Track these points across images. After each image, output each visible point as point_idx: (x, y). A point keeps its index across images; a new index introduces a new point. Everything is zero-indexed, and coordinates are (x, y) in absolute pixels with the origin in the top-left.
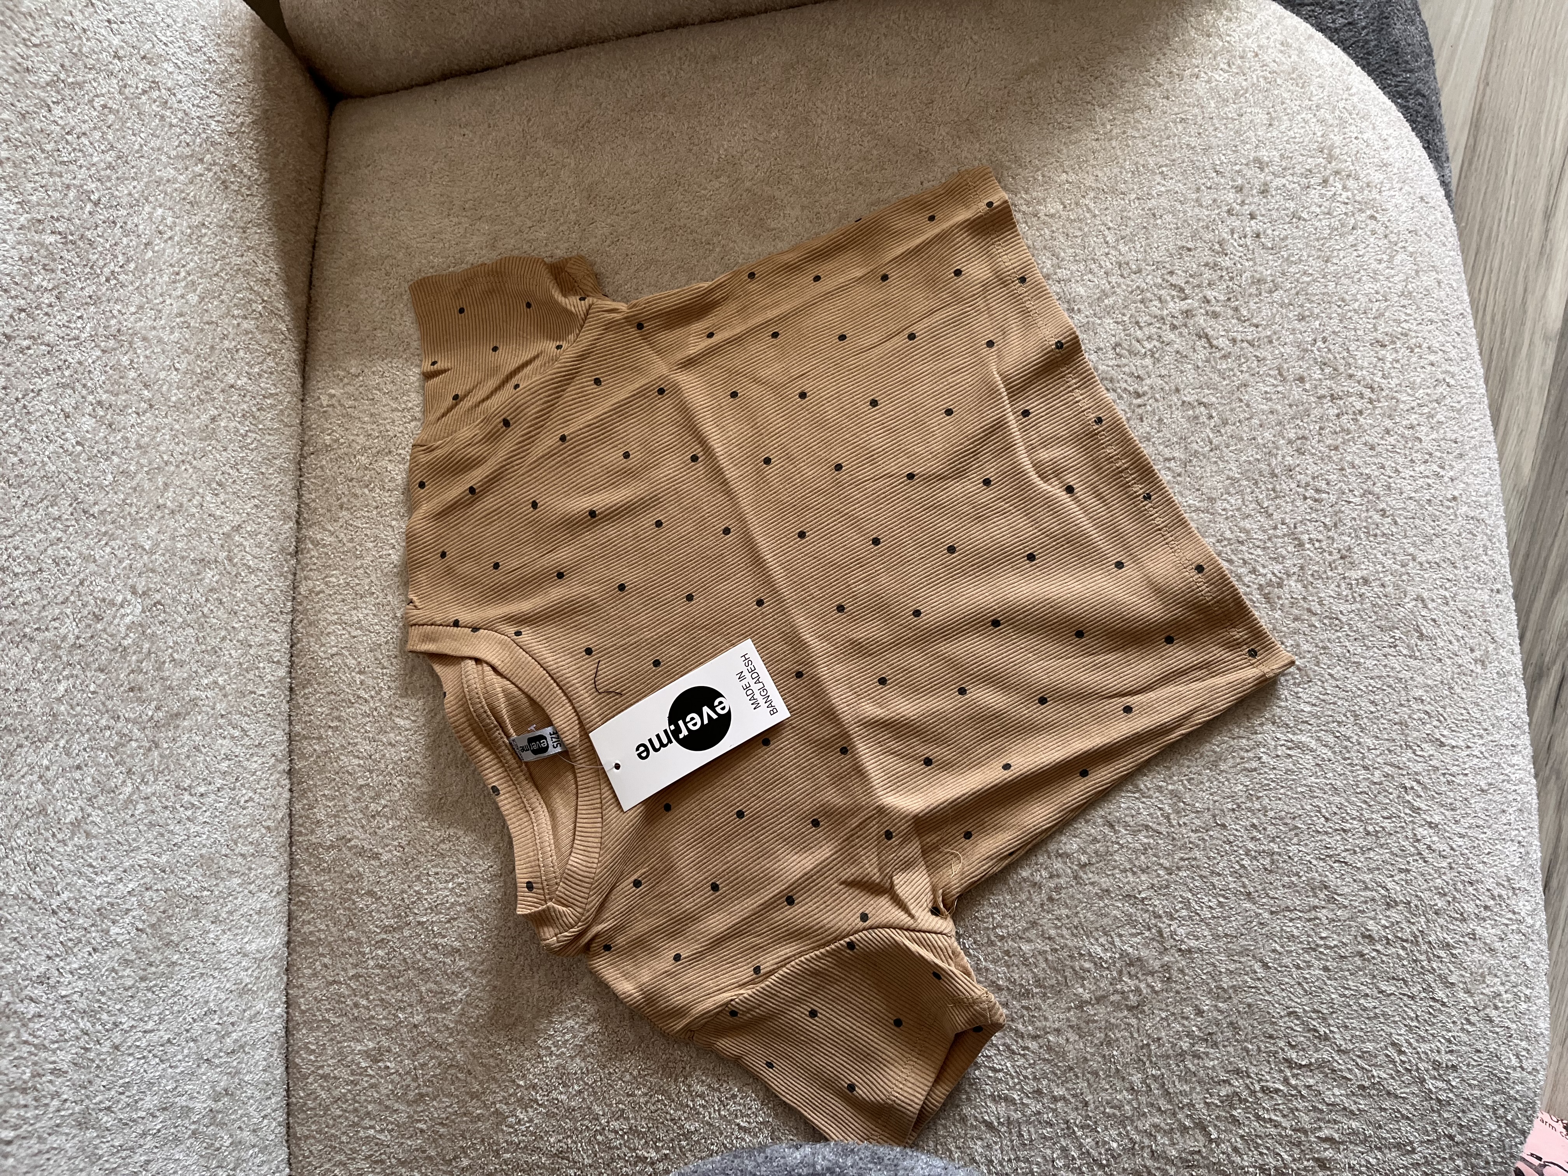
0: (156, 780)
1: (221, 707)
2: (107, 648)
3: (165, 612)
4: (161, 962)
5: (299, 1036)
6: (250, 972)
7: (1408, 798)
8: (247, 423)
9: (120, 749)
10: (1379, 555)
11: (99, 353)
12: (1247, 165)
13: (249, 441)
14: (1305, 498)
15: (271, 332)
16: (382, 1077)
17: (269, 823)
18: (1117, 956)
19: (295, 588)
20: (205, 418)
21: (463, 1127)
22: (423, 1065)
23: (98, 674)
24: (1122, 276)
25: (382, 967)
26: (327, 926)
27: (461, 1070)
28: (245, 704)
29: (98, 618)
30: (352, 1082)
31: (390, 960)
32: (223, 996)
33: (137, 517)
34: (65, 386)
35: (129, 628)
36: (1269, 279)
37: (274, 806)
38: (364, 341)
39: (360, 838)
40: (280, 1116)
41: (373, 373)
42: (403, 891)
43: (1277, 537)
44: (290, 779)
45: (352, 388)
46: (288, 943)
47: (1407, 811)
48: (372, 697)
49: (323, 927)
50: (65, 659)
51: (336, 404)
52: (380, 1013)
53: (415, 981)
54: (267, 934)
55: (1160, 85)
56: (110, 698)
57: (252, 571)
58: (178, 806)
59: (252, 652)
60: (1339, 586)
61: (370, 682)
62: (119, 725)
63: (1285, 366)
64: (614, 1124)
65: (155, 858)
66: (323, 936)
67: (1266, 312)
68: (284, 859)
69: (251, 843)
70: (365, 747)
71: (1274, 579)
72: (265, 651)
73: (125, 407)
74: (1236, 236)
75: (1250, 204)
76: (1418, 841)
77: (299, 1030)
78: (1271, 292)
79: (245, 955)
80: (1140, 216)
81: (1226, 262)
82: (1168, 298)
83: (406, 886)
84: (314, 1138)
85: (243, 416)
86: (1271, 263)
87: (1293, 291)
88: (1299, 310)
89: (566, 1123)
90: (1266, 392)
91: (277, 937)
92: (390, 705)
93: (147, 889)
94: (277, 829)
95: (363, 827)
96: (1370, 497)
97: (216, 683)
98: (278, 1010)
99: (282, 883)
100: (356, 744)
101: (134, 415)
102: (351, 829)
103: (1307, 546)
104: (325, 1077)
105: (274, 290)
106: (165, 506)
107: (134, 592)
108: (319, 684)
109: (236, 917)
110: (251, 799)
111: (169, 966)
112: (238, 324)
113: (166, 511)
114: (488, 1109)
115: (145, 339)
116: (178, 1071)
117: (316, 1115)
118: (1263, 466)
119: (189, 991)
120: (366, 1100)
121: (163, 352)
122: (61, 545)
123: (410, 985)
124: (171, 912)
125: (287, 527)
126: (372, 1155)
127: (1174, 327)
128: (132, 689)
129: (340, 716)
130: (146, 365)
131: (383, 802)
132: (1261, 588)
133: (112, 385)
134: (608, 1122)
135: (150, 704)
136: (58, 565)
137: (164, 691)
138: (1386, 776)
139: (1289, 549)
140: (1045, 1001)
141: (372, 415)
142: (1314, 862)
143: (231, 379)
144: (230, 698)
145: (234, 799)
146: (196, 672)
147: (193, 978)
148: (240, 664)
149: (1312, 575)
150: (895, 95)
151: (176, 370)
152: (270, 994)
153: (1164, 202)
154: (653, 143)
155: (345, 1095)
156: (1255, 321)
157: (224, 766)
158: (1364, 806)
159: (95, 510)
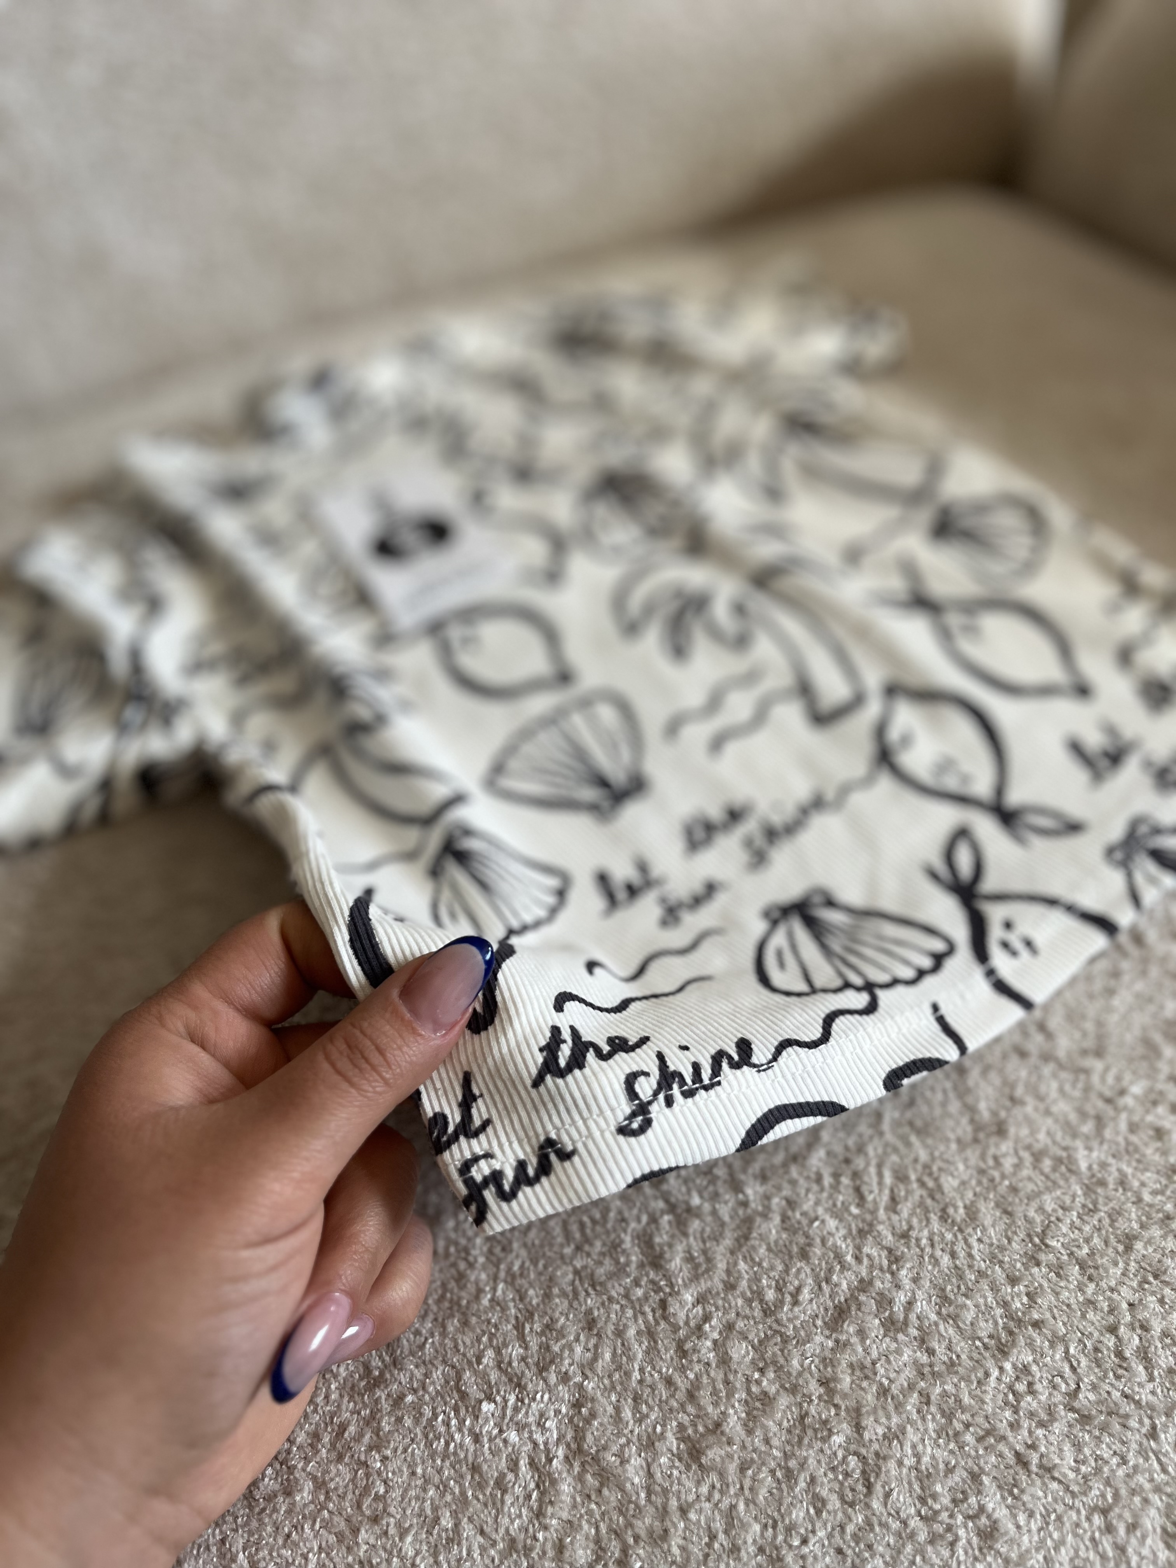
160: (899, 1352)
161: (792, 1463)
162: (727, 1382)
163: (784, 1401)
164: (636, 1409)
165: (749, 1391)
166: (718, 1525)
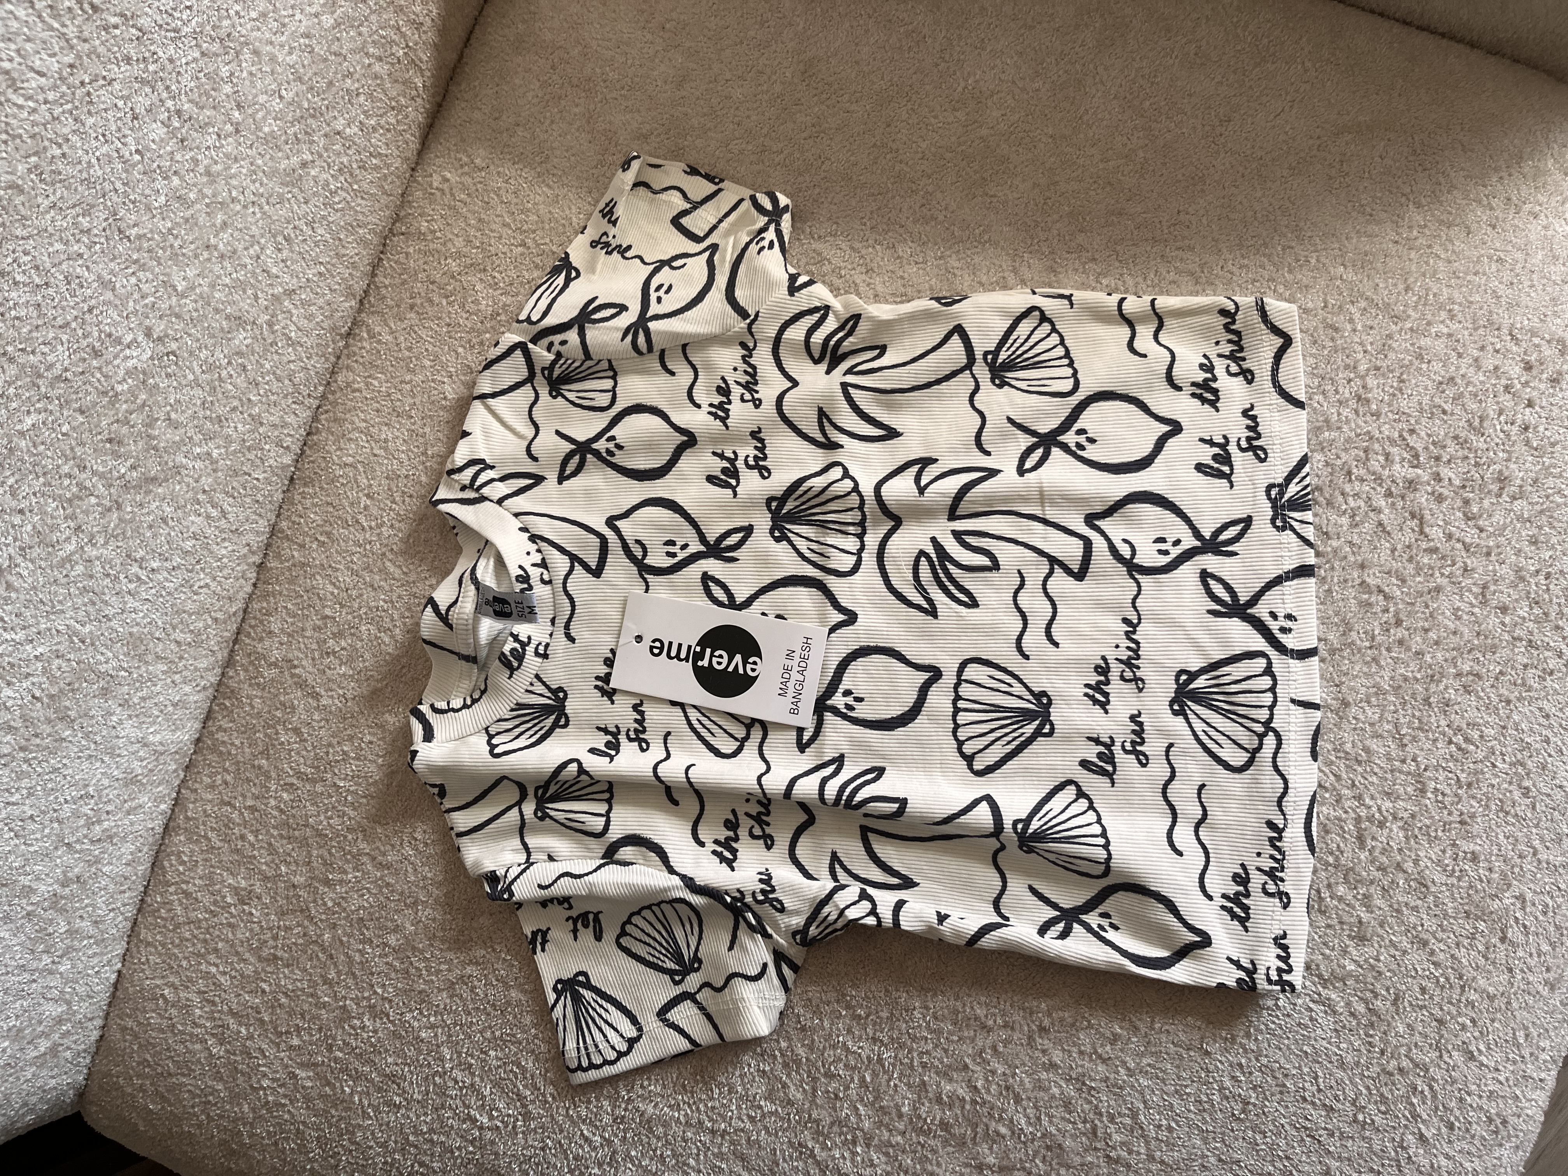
0: (106, 543)
1: (206, 482)
2: (96, 388)
3: (176, 364)
4: (49, 735)
5: (176, 840)
6: (144, 763)
7: (1415, 1101)
8: (342, 179)
9: (76, 502)
10: (1501, 836)
11: (197, 54)
12: (1549, 342)
13: (336, 200)
14: (1450, 742)
15: (404, 83)
16: (242, 921)
17: (219, 615)
18: (1039, 1134)
19: (333, 372)
20: (295, 160)
21: (306, 1007)
22: (287, 929)
23: (77, 415)
24: (1356, 412)
25: (282, 811)
26: (242, 743)
27: (324, 950)
28: (235, 484)
29: (97, 354)
30: (212, 911)
31: (292, 808)
32: (106, 782)
33: (179, 252)
34: (143, 82)
35: (128, 373)
36: (1518, 482)
37: (230, 598)
38: (501, 133)
39: (307, 670)
40: (130, 911)
41: (499, 173)
42: (330, 745)
43: (1401, 772)
44: (258, 573)
45: (470, 180)
46: (198, 740)
47: (1407, 1113)
48: (371, 528)
49: (237, 742)
50: (43, 389)
51: (447, 191)
52: (263, 858)
53: (310, 841)
54: (177, 729)
55: (1491, 209)
56: (82, 444)
57: (291, 343)
58: (122, 576)
59: (261, 430)
60: (1444, 851)
61: (375, 511)
62: (83, 476)
63: (1492, 588)
64: (457, 1073)
65: (78, 626)
66: (233, 752)
67: (1498, 518)
68: (222, 655)
69: (192, 631)
70: (345, 578)
71: (1377, 815)
72: (276, 433)
73: (206, 124)
74: (1502, 418)
75: (1533, 388)
76: (1403, 1148)
77: (177, 834)
78: (1514, 498)
79: (145, 745)
80: (1407, 351)
81: (1479, 443)
82: (1397, 459)
83: (334, 741)
84: (156, 948)
85: (340, 170)
86: (1528, 465)
87: (1538, 508)
88: (1536, 531)
89: (410, 1050)
90: (1458, 609)
91: (186, 735)
92: (387, 545)
93: (58, 657)
94: (225, 623)
95: (313, 659)
96: (1520, 769)
97: (209, 454)
98: (163, 807)
99: (212, 678)
100: (337, 570)
101: (214, 137)
102: (301, 655)
103: (1429, 795)
104: (187, 894)
105: (424, 37)
106: (216, 247)
107: (148, 334)
108: (321, 488)
109: (149, 704)
110: (207, 586)
111: (56, 741)
112: (369, 65)
113: (216, 254)
114: (336, 1000)
115: (256, 52)
116: (32, 849)
117: (165, 926)
118: (1419, 688)
119: (70, 771)
120: (218, 936)
121: (273, 73)
122: (80, 262)
123: (304, 843)
124: (76, 686)
125: (347, 305)
126: (206, 992)
127: (1389, 494)
128: (110, 441)
129: (331, 533)
130: (247, 83)
131: (343, 643)
132: (1358, 820)
133: (200, 96)
134: (452, 1068)
135: (126, 460)
136: (69, 283)
137: (147, 451)
138: (1401, 1070)
139: (1409, 789)
140: (944, 1147)
141: (480, 220)
142: (1287, 1127)
143: (339, 125)
144: (220, 474)
145: (187, 582)
146: (190, 438)
147: (79, 757)
148: (244, 440)
149: (1421, 828)
150: (1190, 95)
151: (281, 97)
152: (160, 789)
153: (1440, 345)
154: (900, 40)
155: (200, 921)
156: (1481, 523)
157: (188, 545)
158: (1364, 1091)
159: (134, 232)
160: (1391, 830)
161: (1396, 906)
162: (1348, 905)
163: (1372, 890)
164: (1328, 947)
165: (1358, 900)
166: (1393, 951)
